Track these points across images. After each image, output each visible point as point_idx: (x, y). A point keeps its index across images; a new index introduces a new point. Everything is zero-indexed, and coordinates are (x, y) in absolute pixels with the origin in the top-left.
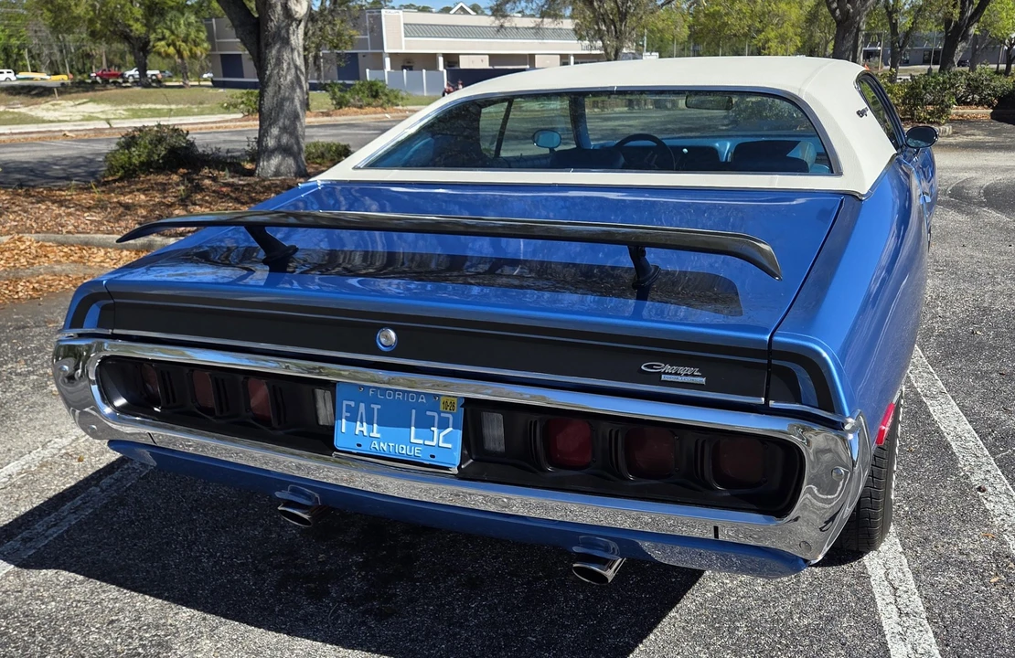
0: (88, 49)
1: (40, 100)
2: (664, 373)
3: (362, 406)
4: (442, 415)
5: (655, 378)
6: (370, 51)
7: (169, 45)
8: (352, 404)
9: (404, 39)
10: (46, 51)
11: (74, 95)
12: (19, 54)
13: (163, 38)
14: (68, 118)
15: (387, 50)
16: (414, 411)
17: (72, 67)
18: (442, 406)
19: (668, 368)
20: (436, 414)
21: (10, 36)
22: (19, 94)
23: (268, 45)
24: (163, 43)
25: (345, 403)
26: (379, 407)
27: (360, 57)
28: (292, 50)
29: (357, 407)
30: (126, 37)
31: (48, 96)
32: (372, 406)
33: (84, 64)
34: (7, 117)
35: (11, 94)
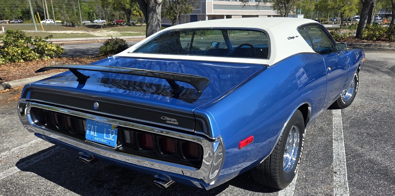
0: (113, 13)
1: (97, 30)
2: (167, 120)
3: (92, 126)
4: (112, 130)
5: (164, 122)
6: (201, 14)
7: (137, 12)
8: (90, 125)
9: (213, 10)
10: (101, 14)
11: (107, 28)
12: (93, 15)
13: (135, 10)
14: (102, 36)
15: (207, 14)
16: (105, 129)
17: (108, 19)
18: (112, 127)
19: (168, 119)
20: (110, 130)
21: (90, 9)
22: (91, 27)
23: (149, 12)
24: (135, 11)
25: (88, 125)
26: (97, 127)
27: (198, 16)
28: (157, 14)
29: (91, 126)
30: (124, 9)
31: (99, 28)
32: (95, 126)
33: (112, 18)
34: (85, 35)
35: (88, 28)
